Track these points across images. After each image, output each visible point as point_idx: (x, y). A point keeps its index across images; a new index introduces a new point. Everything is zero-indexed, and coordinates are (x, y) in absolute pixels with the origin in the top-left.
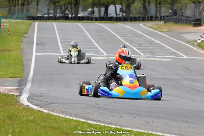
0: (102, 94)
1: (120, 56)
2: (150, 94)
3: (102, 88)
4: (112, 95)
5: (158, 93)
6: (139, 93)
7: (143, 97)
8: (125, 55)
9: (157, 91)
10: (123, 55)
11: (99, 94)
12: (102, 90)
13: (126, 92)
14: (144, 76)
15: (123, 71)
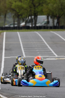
0: (23, 84)
1: (37, 61)
2: (52, 83)
3: (23, 80)
4: (28, 84)
5: (57, 83)
6: (45, 83)
7: (48, 85)
8: (40, 60)
9: (57, 81)
10: (39, 60)
11: (21, 84)
12: (23, 82)
13: (37, 83)
14: (51, 72)
15: (36, 70)
